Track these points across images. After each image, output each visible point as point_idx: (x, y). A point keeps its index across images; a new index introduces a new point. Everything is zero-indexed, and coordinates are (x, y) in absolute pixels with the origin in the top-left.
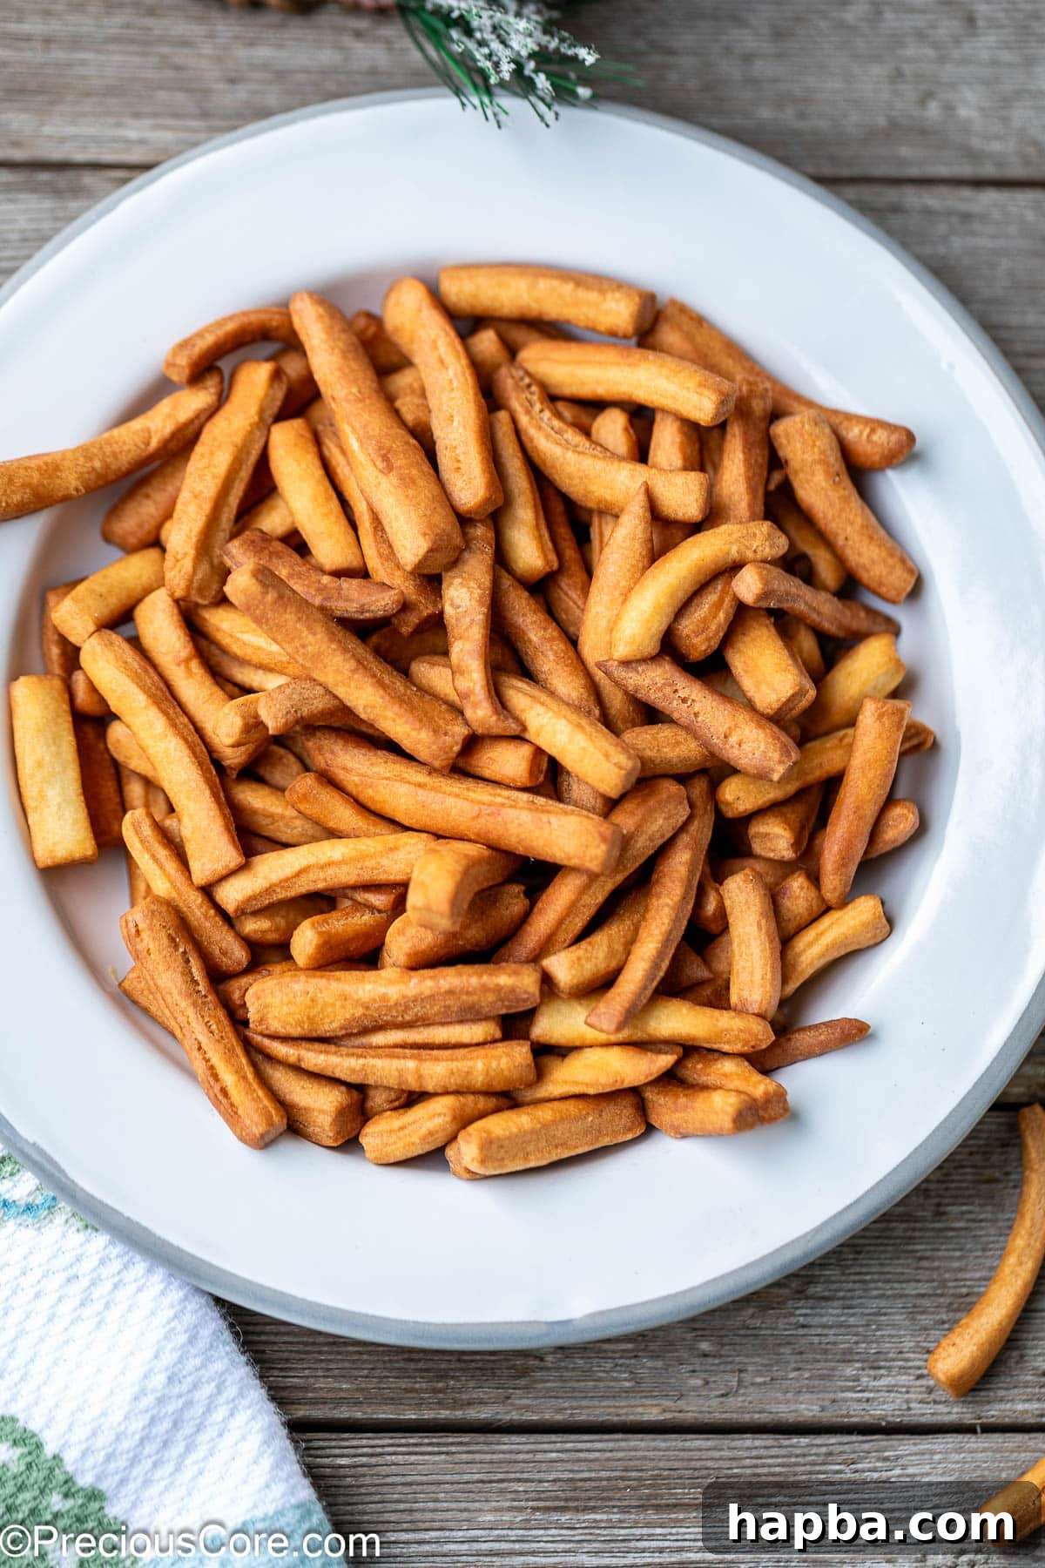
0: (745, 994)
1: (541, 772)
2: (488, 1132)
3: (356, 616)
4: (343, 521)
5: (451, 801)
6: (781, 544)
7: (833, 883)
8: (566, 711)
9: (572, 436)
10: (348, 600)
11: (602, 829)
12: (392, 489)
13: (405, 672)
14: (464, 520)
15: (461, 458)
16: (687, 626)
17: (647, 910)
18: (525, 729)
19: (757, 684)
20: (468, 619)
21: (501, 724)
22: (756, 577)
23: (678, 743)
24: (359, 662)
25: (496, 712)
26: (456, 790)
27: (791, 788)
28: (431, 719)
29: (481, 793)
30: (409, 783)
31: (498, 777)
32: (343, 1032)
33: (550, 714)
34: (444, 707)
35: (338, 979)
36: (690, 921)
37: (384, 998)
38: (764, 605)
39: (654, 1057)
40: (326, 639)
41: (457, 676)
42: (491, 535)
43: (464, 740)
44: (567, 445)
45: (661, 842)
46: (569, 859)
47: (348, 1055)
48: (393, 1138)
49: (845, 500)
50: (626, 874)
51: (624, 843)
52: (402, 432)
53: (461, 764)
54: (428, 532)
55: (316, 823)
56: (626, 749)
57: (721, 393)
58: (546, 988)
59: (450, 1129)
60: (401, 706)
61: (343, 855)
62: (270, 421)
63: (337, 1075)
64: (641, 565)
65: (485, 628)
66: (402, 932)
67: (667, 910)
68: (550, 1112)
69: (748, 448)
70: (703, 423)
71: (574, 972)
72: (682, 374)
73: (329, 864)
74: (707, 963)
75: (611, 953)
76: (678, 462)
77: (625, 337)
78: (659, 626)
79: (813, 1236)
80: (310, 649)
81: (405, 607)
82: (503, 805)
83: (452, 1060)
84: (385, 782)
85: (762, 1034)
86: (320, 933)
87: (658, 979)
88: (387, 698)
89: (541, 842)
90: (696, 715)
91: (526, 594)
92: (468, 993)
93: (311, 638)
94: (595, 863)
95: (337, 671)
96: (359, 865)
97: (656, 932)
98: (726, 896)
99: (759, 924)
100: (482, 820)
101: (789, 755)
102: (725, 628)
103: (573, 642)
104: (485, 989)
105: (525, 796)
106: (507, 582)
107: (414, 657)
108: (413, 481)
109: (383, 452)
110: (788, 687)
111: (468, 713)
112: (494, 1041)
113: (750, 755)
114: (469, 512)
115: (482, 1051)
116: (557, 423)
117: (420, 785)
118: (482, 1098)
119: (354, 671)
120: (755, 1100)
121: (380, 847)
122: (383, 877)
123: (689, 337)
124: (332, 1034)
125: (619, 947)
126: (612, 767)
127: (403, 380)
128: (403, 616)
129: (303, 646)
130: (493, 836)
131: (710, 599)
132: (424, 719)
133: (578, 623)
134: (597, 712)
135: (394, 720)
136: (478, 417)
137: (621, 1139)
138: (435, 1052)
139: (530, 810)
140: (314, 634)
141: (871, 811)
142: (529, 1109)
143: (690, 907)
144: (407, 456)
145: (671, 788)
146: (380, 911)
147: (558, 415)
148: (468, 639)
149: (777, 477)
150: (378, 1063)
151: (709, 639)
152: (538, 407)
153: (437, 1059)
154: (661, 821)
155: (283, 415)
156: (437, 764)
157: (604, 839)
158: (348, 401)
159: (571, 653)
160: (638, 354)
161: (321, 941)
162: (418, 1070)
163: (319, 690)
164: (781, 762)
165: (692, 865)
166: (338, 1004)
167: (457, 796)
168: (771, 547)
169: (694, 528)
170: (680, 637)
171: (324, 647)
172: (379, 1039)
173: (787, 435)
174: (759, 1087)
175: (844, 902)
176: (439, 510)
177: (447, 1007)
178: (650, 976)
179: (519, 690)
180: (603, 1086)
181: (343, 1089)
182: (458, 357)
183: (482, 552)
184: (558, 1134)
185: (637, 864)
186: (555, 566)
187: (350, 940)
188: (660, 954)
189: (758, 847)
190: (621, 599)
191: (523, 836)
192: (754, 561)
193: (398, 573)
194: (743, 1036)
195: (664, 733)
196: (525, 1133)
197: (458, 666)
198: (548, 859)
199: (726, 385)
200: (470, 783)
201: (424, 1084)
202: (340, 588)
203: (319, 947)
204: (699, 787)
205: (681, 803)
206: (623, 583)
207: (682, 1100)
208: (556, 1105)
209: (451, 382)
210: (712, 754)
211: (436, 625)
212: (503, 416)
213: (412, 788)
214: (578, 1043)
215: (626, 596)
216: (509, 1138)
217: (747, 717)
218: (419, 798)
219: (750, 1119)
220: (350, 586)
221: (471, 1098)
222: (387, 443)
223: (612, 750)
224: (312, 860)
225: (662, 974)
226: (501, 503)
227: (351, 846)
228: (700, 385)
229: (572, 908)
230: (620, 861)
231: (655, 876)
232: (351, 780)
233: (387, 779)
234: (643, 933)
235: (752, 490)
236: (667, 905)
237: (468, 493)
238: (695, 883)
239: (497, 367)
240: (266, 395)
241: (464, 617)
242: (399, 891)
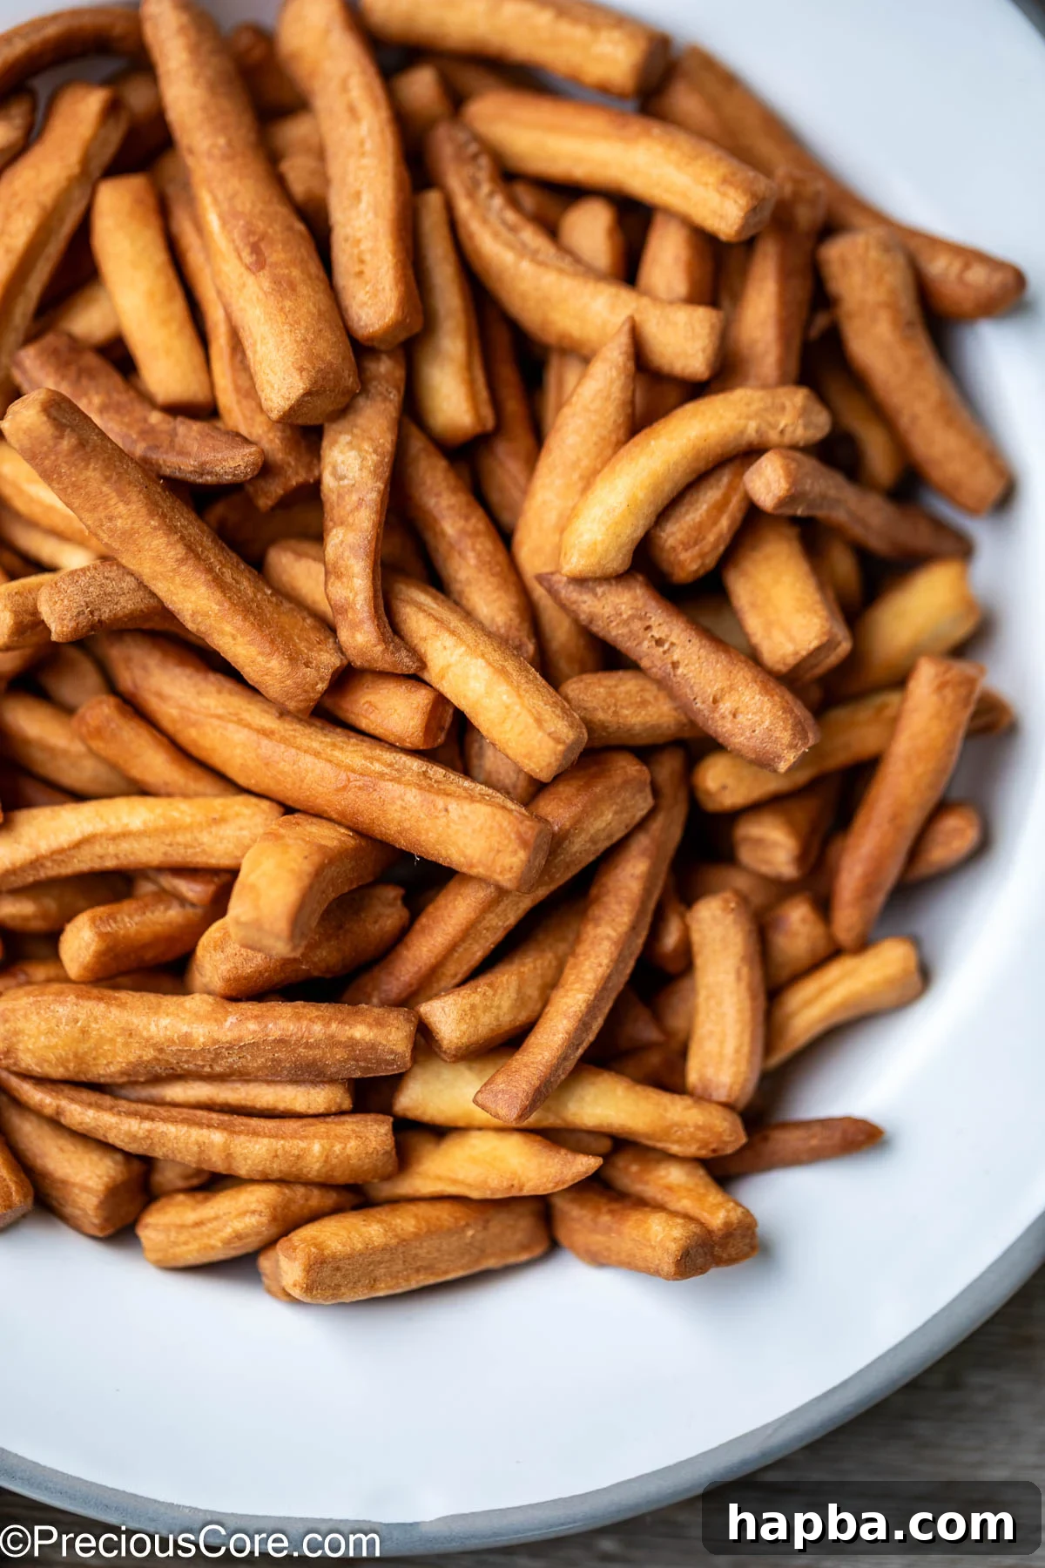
0: (710, 1072)
1: (441, 728)
2: (319, 1246)
3: (192, 478)
4: (189, 332)
5: (308, 761)
6: (821, 423)
7: (847, 918)
8: (485, 646)
9: (531, 236)
10: (183, 453)
11: (522, 829)
12: (261, 296)
13: (257, 564)
14: (361, 349)
15: (367, 257)
16: (674, 534)
17: (578, 940)
18: (423, 665)
19: (769, 625)
20: (355, 497)
21: (388, 657)
22: (781, 472)
23: (644, 703)
24: (190, 548)
25: (383, 639)
26: (315, 745)
27: (802, 777)
28: (288, 641)
29: (353, 754)
30: (248, 726)
31: (378, 732)
32: (125, 1079)
33: (463, 649)
34: (309, 621)
35: (122, 1006)
36: (640, 962)
37: (186, 1038)
38: (788, 511)
39: (570, 1156)
40: (144, 511)
41: (332, 579)
42: (400, 373)
43: (333, 674)
44: (523, 251)
45: (607, 844)
46: (471, 866)
47: (130, 1114)
48: (183, 1237)
49: (917, 363)
50: (553, 887)
51: (554, 844)
52: (283, 211)
53: (329, 703)
54: (307, 365)
55: (113, 766)
56: (568, 707)
57: (754, 195)
58: (422, 1041)
59: (267, 1232)
60: (245, 619)
61: (145, 823)
62: (97, 173)
63: (111, 1141)
64: (614, 438)
65: (379, 513)
66: (220, 946)
67: (606, 945)
68: (413, 1222)
69: (785, 275)
70: (723, 237)
71: (464, 1027)
72: (700, 162)
73: (125, 835)
74: (658, 1018)
75: (521, 1000)
76: (680, 287)
77: (621, 96)
78: (632, 531)
79: (776, 1430)
80: (119, 523)
81: (266, 469)
82: (382, 775)
83: (275, 1136)
84: (216, 722)
85: (727, 1132)
86: (102, 935)
87: (585, 1045)
88: (227, 605)
89: (432, 836)
90: (675, 665)
91: (442, 464)
92: (307, 1046)
93: (121, 508)
94: (509, 876)
95: (158, 559)
96: (167, 840)
97: (589, 976)
98: (694, 927)
99: (738, 972)
100: (350, 795)
101: (805, 738)
102: (728, 539)
103: (505, 536)
104: (332, 1042)
105: (415, 764)
106: (417, 443)
107: (273, 541)
108: (293, 287)
109: (252, 239)
110: (812, 635)
111: (344, 635)
112: (341, 1113)
113: (748, 734)
114: (371, 338)
115: (321, 1127)
116: (511, 216)
117: (267, 733)
118: (316, 1192)
119: (182, 561)
120: (710, 1232)
121: (199, 817)
122: (201, 860)
123: (713, 104)
124: (109, 1080)
125: (533, 992)
126: (546, 738)
127: (295, 131)
128: (262, 483)
129: (110, 519)
130: (364, 820)
131: (710, 496)
132: (279, 640)
133: (517, 511)
134: (530, 648)
135: (234, 638)
136: (397, 199)
137: (512, 1260)
138: (254, 1122)
139: (421, 788)
140: (127, 503)
141: (913, 820)
142: (381, 1213)
143: (640, 941)
144: (287, 251)
145: (629, 768)
146: (193, 905)
147: (513, 203)
148: (350, 526)
149: (821, 321)
150: (171, 1130)
151: (702, 556)
152: (485, 188)
153: (255, 1133)
154: (609, 816)
155: (117, 168)
156: (291, 705)
157: (524, 844)
158: (210, 155)
159: (501, 557)
160: (637, 125)
161: (103, 946)
162: (226, 1146)
163: (129, 583)
164: (792, 746)
165: (650, 878)
166: (120, 1040)
167: (317, 754)
168: (806, 427)
169: (694, 390)
170: (662, 549)
171: (139, 523)
172: (176, 1092)
173: (844, 262)
174: (717, 1212)
175: (863, 945)
176: (328, 334)
177: (277, 1061)
178: (573, 1041)
179: (420, 607)
180: (493, 1191)
181: (119, 1157)
182: (376, 106)
183: (385, 399)
184: (422, 1252)
185: (569, 875)
186: (490, 423)
187: (145, 946)
188: (592, 1009)
189: (746, 855)
190: (580, 485)
191: (407, 825)
192: (779, 447)
193: (260, 418)
194: (700, 1135)
195: (625, 685)
196: (374, 1250)
197: (335, 565)
198: (441, 861)
199: (762, 184)
200: (338, 737)
201: (235, 1165)
202: (173, 434)
203: (100, 955)
204: (669, 767)
205: (641, 791)
206: (585, 463)
207: (605, 1219)
208: (423, 1209)
209: (362, 143)
210: (692, 723)
211: (310, 495)
212: (433, 199)
213: (254, 737)
214: (461, 1124)
215: (588, 481)
216: (350, 1257)
217: (749, 676)
218: (262, 751)
219: (700, 1261)
220: (189, 432)
221: (300, 1191)
222: (261, 225)
223: (548, 712)
224: (99, 827)
225: (591, 1038)
226: (417, 329)
227: (159, 811)
228: (725, 181)
229: (468, 932)
230: (546, 871)
231: (594, 891)
232: (167, 712)
233: (219, 717)
234: (570, 976)
235: (784, 337)
236: (608, 937)
237: (371, 312)
238: (652, 905)
239: (431, 124)
240: (95, 137)
241: (350, 492)
242: (223, 880)
